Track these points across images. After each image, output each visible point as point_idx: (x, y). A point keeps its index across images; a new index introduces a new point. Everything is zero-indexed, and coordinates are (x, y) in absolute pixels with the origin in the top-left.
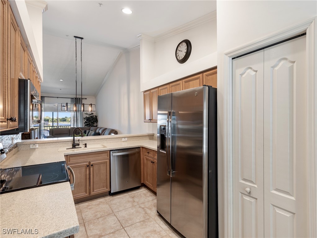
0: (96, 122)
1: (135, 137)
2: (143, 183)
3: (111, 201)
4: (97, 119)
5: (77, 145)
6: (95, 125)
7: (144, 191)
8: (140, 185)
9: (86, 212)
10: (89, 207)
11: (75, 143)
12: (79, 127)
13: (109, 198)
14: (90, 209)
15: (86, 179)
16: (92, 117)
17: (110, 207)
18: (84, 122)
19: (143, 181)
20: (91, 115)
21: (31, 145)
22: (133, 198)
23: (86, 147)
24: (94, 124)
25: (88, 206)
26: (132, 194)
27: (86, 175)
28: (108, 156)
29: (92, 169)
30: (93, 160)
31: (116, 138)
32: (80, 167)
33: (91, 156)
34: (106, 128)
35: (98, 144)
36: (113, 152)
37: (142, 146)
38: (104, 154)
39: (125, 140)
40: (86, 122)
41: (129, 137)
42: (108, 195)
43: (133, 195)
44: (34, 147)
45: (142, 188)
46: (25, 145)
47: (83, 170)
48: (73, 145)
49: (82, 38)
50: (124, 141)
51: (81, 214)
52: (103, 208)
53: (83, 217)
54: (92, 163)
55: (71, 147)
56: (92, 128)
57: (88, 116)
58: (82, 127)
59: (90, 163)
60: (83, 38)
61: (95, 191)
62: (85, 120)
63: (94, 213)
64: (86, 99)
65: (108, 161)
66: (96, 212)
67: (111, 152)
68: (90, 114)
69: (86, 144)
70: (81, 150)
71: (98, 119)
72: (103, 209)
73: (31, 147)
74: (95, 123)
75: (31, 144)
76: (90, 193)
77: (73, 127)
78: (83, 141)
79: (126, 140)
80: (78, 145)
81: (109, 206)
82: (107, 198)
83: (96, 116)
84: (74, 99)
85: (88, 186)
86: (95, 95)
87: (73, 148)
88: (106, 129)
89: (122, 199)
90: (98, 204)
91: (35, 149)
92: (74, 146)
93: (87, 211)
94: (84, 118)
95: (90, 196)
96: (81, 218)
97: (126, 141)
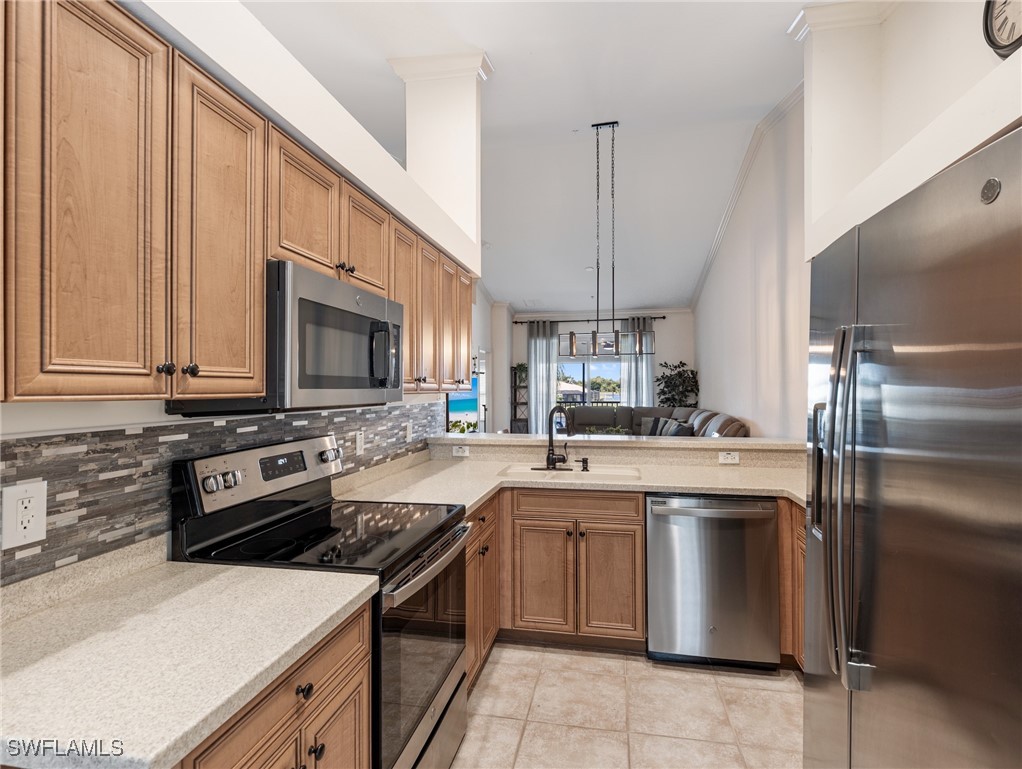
0: (692, 391)
1: (775, 454)
2: (792, 657)
3: (641, 679)
4: (696, 382)
5: (559, 462)
6: (691, 401)
7: (791, 692)
8: (776, 660)
9: (550, 686)
10: (565, 674)
11: (553, 454)
12: (644, 405)
13: (639, 667)
14: (567, 680)
15: (566, 575)
16: (680, 374)
17: (628, 705)
18: (658, 391)
19: (794, 650)
20: (678, 369)
21: (454, 448)
22: (729, 702)
23: (585, 469)
24: (686, 397)
25: (566, 668)
26: (729, 686)
27: (566, 561)
28: (637, 512)
29: (583, 545)
30: (588, 517)
31: (691, 449)
32: (547, 532)
33: (581, 501)
34: (715, 410)
35: (627, 464)
36: (654, 499)
37: (785, 495)
38: (623, 502)
39: (729, 461)
40: (663, 392)
41: (748, 450)
42: (641, 655)
43: (733, 690)
44: (460, 454)
45: (787, 675)
46: (442, 445)
47: (558, 543)
48: (548, 458)
49: (614, 123)
50: (726, 464)
51: (535, 687)
52: (603, 696)
53: (535, 700)
54: (583, 527)
55: (544, 464)
56: (679, 412)
57: (668, 372)
58: (651, 406)
59: (576, 524)
60: (616, 123)
61: (594, 623)
62: (662, 386)
63: (570, 702)
64: (664, 318)
65: (638, 529)
66: (578, 702)
67: (649, 499)
68: (676, 367)
69: (585, 461)
70: (571, 477)
71: (699, 383)
72: (603, 700)
73: (455, 454)
74: (692, 395)
75: (454, 445)
76: (577, 627)
77: (625, 405)
78: (581, 450)
79: (737, 461)
80: (564, 460)
81: (628, 697)
82: (634, 664)
83: (692, 372)
84: (630, 320)
85: (571, 601)
86: (691, 304)
87: (548, 469)
88: (716, 414)
89: (685, 690)
90: (597, 676)
91: (461, 459)
92: (554, 462)
93: (554, 685)
94: (658, 380)
95: (577, 636)
96: (528, 700)
97: (734, 465)
